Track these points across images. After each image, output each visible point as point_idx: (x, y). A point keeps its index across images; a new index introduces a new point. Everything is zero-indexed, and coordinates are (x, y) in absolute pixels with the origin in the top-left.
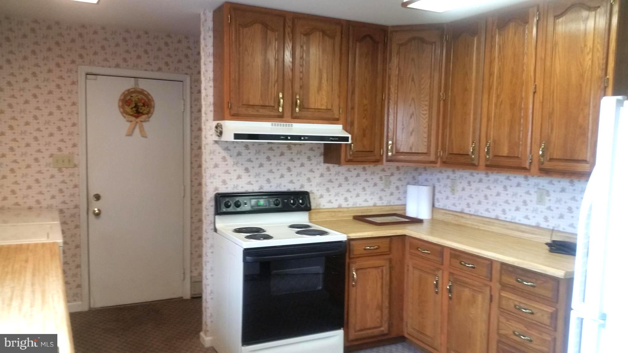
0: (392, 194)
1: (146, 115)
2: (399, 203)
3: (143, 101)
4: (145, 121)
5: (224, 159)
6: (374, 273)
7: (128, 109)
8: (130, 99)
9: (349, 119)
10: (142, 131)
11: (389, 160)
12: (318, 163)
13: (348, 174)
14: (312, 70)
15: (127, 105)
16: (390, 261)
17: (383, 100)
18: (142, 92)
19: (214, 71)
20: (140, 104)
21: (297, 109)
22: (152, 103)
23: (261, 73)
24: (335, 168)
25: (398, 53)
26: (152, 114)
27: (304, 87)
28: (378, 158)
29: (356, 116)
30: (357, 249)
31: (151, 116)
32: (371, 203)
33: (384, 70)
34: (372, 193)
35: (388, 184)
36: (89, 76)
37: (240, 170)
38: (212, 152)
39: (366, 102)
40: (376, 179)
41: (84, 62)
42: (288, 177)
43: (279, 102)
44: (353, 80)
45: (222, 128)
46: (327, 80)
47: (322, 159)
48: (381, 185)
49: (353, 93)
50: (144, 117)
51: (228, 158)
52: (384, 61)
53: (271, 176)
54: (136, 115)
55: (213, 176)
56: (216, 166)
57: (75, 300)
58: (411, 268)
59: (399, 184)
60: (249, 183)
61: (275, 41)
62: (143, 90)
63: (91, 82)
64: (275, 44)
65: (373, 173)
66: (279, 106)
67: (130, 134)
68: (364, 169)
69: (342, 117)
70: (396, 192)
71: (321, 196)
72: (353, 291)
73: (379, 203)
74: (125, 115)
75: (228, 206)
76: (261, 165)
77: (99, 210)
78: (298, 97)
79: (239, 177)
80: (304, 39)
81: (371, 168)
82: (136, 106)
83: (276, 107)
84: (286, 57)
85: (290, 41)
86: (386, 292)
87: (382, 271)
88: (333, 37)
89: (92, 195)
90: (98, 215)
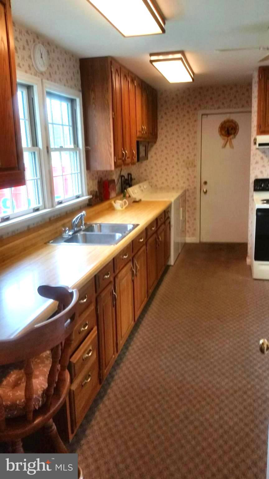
1: (233, 135)
3: (232, 127)
4: (233, 138)
7: (223, 132)
8: (225, 127)
10: (231, 144)
15: (223, 130)
18: (232, 121)
20: (230, 129)
22: (237, 127)
31: (236, 135)
36: (203, 116)
41: (201, 108)
45: (256, 141)
50: (231, 136)
54: (227, 135)
56: (257, 163)
63: (205, 119)
67: (224, 147)
74: (222, 136)
77: (206, 191)
82: (228, 130)
89: (203, 182)
90: (206, 193)
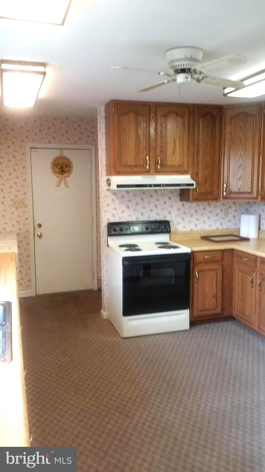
0: (230, 221)
1: (68, 173)
2: (235, 227)
3: (66, 164)
4: (67, 177)
5: (113, 200)
6: (211, 274)
7: (57, 170)
8: (58, 163)
9: (195, 171)
10: (65, 183)
11: (224, 198)
12: (176, 201)
13: (197, 208)
14: (169, 140)
15: (56, 167)
16: (223, 266)
17: (220, 157)
18: (65, 158)
19: (106, 144)
20: (64, 166)
21: (159, 167)
22: (72, 165)
23: (134, 144)
24: (187, 205)
25: (230, 123)
26: (71, 172)
27: (163, 151)
28: (216, 196)
29: (200, 169)
30: (199, 258)
31: (71, 173)
32: (214, 227)
33: (221, 135)
34: (215, 221)
35: (227, 214)
36: (32, 150)
37: (123, 207)
38: (106, 196)
39: (207, 159)
40: (218, 210)
41: (29, 140)
42: (155, 211)
43: (147, 162)
44: (198, 144)
45: (110, 181)
46: (179, 146)
47: (179, 198)
48: (221, 215)
49: (198, 152)
50: (66, 174)
51: (115, 199)
52: (221, 129)
53: (144, 211)
54: (61, 173)
55: (106, 211)
56: (108, 205)
57: (27, 289)
58: (237, 271)
59: (235, 214)
60: (130, 216)
61: (144, 122)
62: (65, 157)
63: (34, 153)
64: (144, 125)
65: (216, 207)
66: (146, 164)
67: (58, 185)
68: (209, 204)
69: (190, 170)
70: (232, 219)
71: (178, 223)
72: (196, 285)
73: (220, 227)
74: (55, 173)
75: (115, 230)
76: (137, 204)
77: (41, 234)
78: (159, 158)
79: (123, 212)
80: (163, 119)
81: (213, 203)
82: (62, 168)
83: (145, 166)
84: (151, 132)
85: (154, 121)
86: (220, 287)
87: (217, 273)
88: (182, 116)
89: (36, 224)
90: (40, 237)
